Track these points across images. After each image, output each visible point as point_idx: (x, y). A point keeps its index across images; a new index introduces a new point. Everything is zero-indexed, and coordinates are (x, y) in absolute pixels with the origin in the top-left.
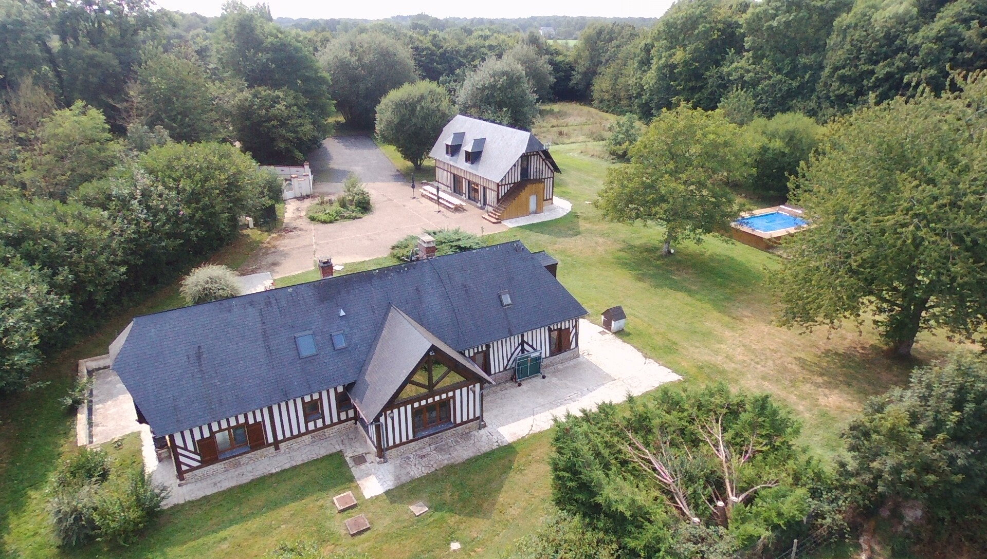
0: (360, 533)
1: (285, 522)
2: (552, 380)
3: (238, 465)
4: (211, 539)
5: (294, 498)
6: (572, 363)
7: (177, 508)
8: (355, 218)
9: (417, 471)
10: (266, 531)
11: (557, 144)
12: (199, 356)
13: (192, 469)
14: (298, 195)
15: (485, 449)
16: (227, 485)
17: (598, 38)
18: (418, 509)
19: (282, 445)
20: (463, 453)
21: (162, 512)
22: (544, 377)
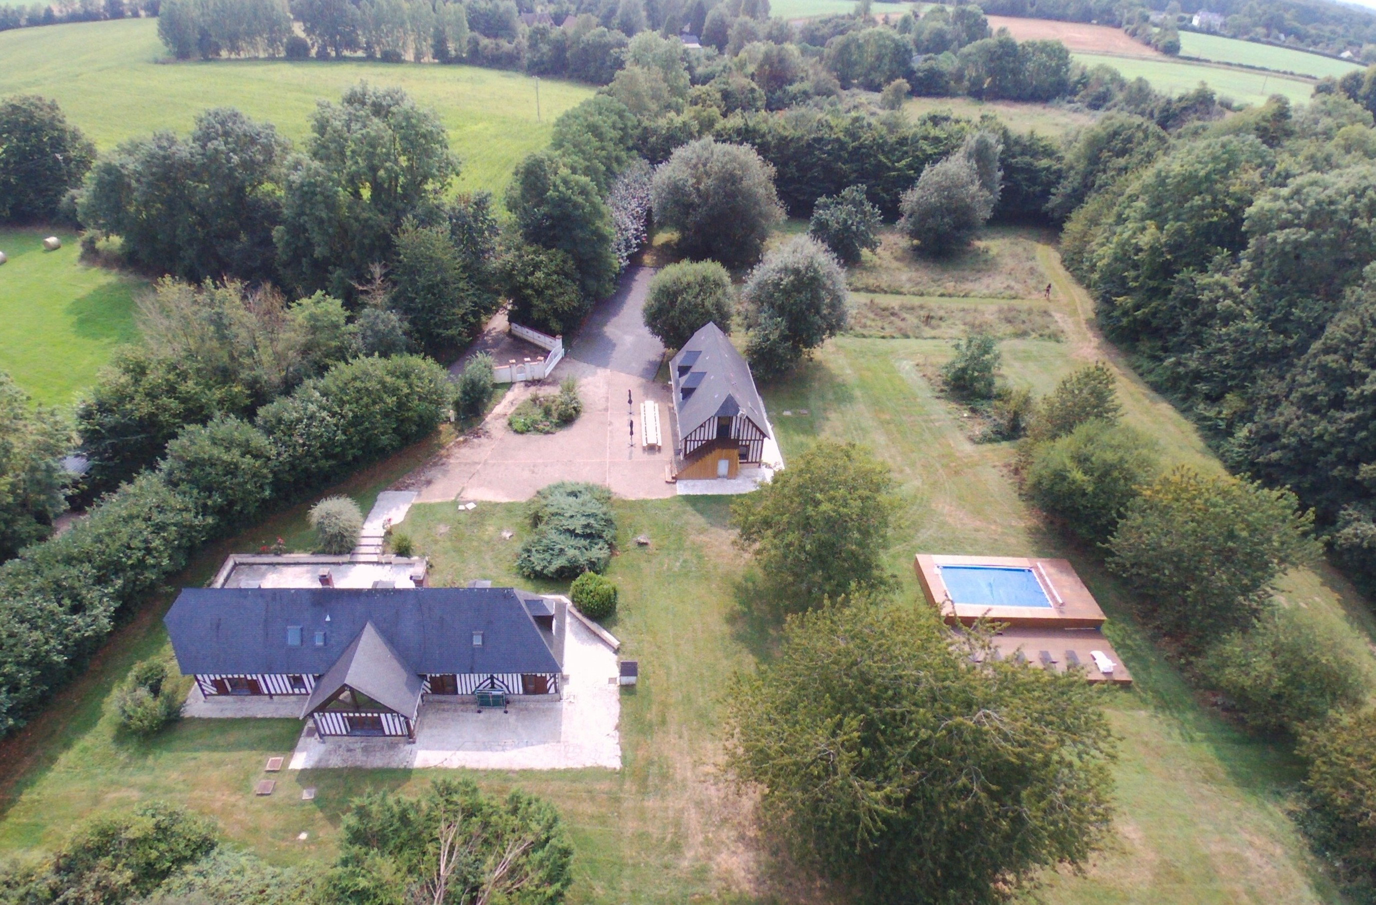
0: (262, 795)
1: (232, 763)
2: (512, 718)
3: (243, 701)
4: (190, 755)
5: (252, 747)
6: (546, 705)
7: (192, 719)
8: (547, 433)
9: (335, 762)
10: (219, 764)
11: (907, 337)
12: (218, 626)
13: (211, 695)
14: (530, 378)
15: (394, 765)
16: (229, 714)
17: (1108, 143)
18: (307, 795)
19: (275, 698)
20: (377, 761)
21: (182, 718)
22: (506, 712)
